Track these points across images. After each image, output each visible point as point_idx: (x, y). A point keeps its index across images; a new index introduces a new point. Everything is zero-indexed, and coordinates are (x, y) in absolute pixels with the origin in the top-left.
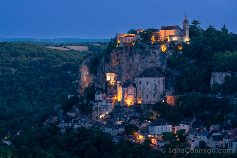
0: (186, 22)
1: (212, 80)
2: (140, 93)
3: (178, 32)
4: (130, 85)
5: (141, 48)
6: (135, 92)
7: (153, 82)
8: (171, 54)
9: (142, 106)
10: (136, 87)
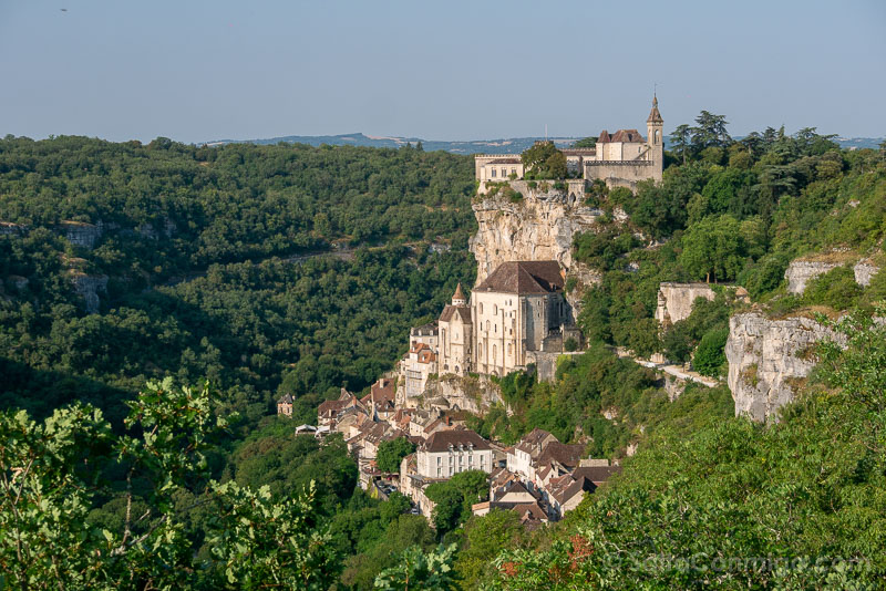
0: (656, 119)
1: (661, 309)
2: (480, 340)
3: (633, 151)
4: (454, 315)
5: (517, 198)
6: (468, 337)
7: (508, 309)
8: (590, 220)
9: (481, 380)
10: (473, 320)
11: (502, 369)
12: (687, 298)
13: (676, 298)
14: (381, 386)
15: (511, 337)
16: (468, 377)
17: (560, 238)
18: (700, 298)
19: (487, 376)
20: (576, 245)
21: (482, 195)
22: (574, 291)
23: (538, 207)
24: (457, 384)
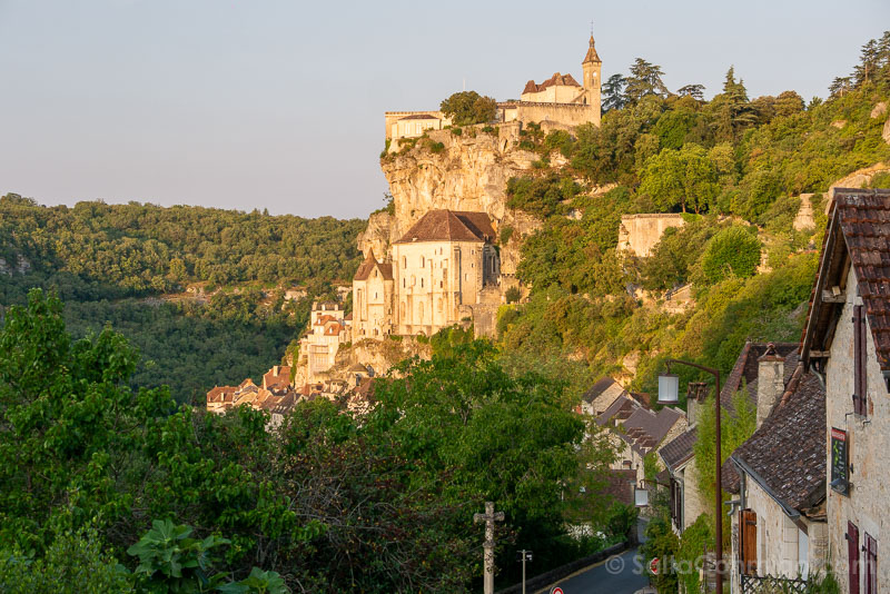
1: (623, 245)
2: (403, 298)
3: (567, 94)
4: (373, 272)
5: (438, 148)
6: (389, 295)
7: (438, 259)
8: (524, 165)
9: (405, 342)
10: (394, 276)
11: (429, 328)
12: (656, 230)
13: (643, 229)
14: (275, 374)
15: (442, 290)
16: (389, 340)
17: (490, 187)
18: (671, 228)
19: (412, 337)
20: (510, 192)
21: (394, 154)
22: (510, 242)
23: (464, 156)
24: (377, 349)
